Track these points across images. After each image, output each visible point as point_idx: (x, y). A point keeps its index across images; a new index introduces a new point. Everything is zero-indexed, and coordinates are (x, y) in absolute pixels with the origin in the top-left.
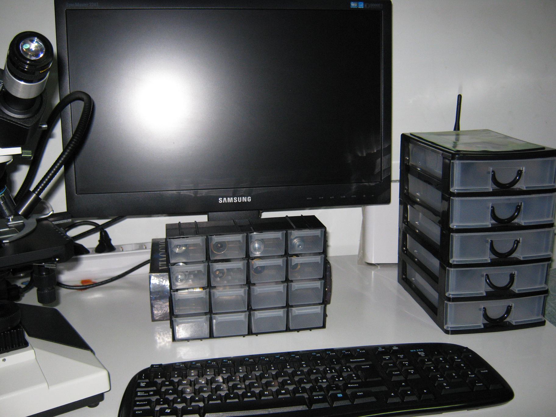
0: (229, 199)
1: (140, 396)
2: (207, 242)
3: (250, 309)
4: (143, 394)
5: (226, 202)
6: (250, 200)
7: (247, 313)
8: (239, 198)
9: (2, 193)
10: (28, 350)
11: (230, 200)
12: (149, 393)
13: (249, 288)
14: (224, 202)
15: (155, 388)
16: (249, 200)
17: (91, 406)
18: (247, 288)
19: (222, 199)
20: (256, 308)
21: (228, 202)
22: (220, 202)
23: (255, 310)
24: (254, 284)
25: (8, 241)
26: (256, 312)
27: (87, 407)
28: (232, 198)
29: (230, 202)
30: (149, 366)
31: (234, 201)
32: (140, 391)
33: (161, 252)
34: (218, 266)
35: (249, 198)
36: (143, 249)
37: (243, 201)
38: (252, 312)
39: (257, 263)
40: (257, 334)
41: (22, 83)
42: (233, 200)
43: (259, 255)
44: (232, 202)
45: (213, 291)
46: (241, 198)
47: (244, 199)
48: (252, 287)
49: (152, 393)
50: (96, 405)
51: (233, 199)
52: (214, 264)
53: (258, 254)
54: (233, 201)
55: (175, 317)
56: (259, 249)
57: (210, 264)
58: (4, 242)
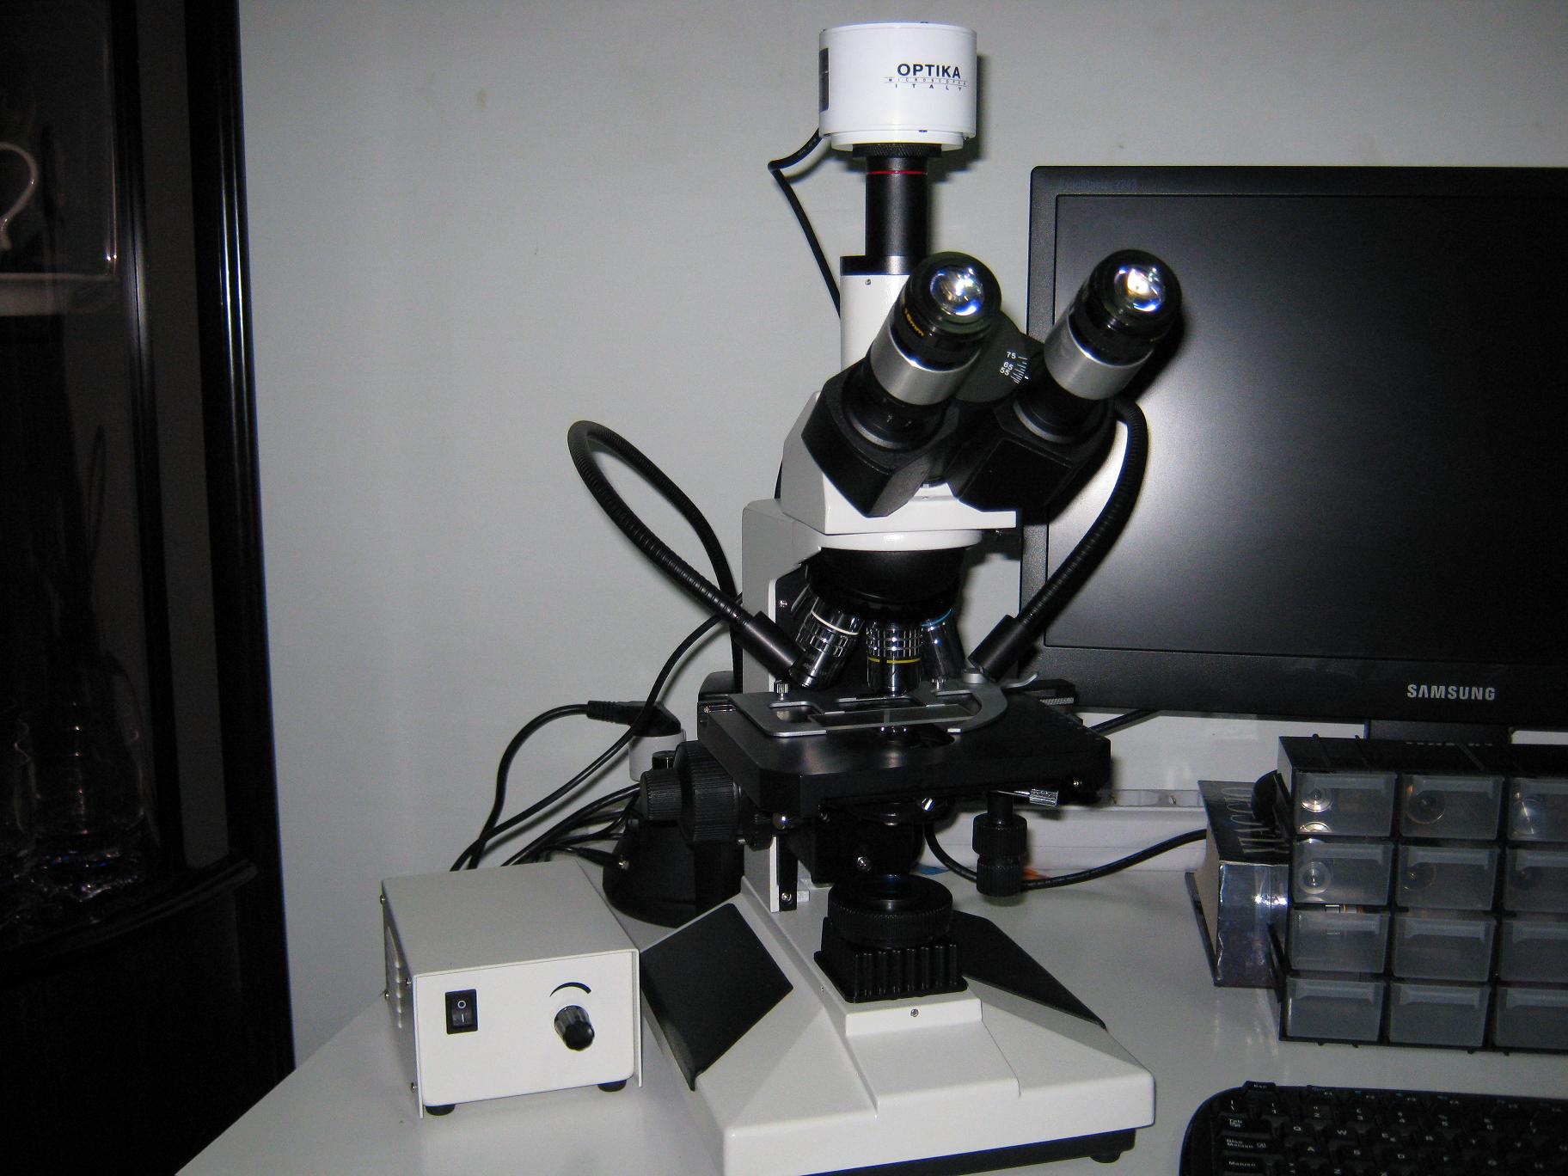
0: (1434, 688)
1: (1232, 1148)
2: (1399, 788)
3: (1496, 983)
4: (1239, 1144)
5: (1426, 696)
6: (1493, 696)
7: (1488, 990)
8: (1461, 688)
9: (942, 619)
10: (965, 998)
11: (1438, 692)
12: (1255, 1145)
13: (1500, 923)
14: (1420, 696)
15: (1267, 1136)
16: (1490, 696)
17: (1098, 1158)
18: (1494, 923)
19: (1415, 687)
20: (1509, 978)
21: (1432, 696)
22: (1409, 694)
23: (1508, 984)
24: (1513, 915)
25: (958, 730)
26: (1511, 991)
27: (1089, 1159)
28: (1443, 688)
29: (1438, 697)
30: (1240, 1084)
31: (1449, 696)
32: (1231, 1138)
33: (1235, 813)
34: (1421, 855)
35: (1490, 691)
36: (1168, 805)
37: (1473, 697)
38: (1500, 989)
39: (1527, 859)
40: (1507, 1050)
41: (1088, 355)
42: (1447, 692)
43: (1534, 839)
44: (1443, 697)
45: (1399, 917)
46: (1467, 689)
47: (1477, 693)
48: (1506, 921)
49: (1262, 1146)
50: (1113, 1158)
51: (1447, 689)
52: (1412, 848)
53: (1531, 834)
54: (1446, 696)
55: (1292, 976)
56: (1534, 821)
57: (1401, 847)
58: (950, 730)
